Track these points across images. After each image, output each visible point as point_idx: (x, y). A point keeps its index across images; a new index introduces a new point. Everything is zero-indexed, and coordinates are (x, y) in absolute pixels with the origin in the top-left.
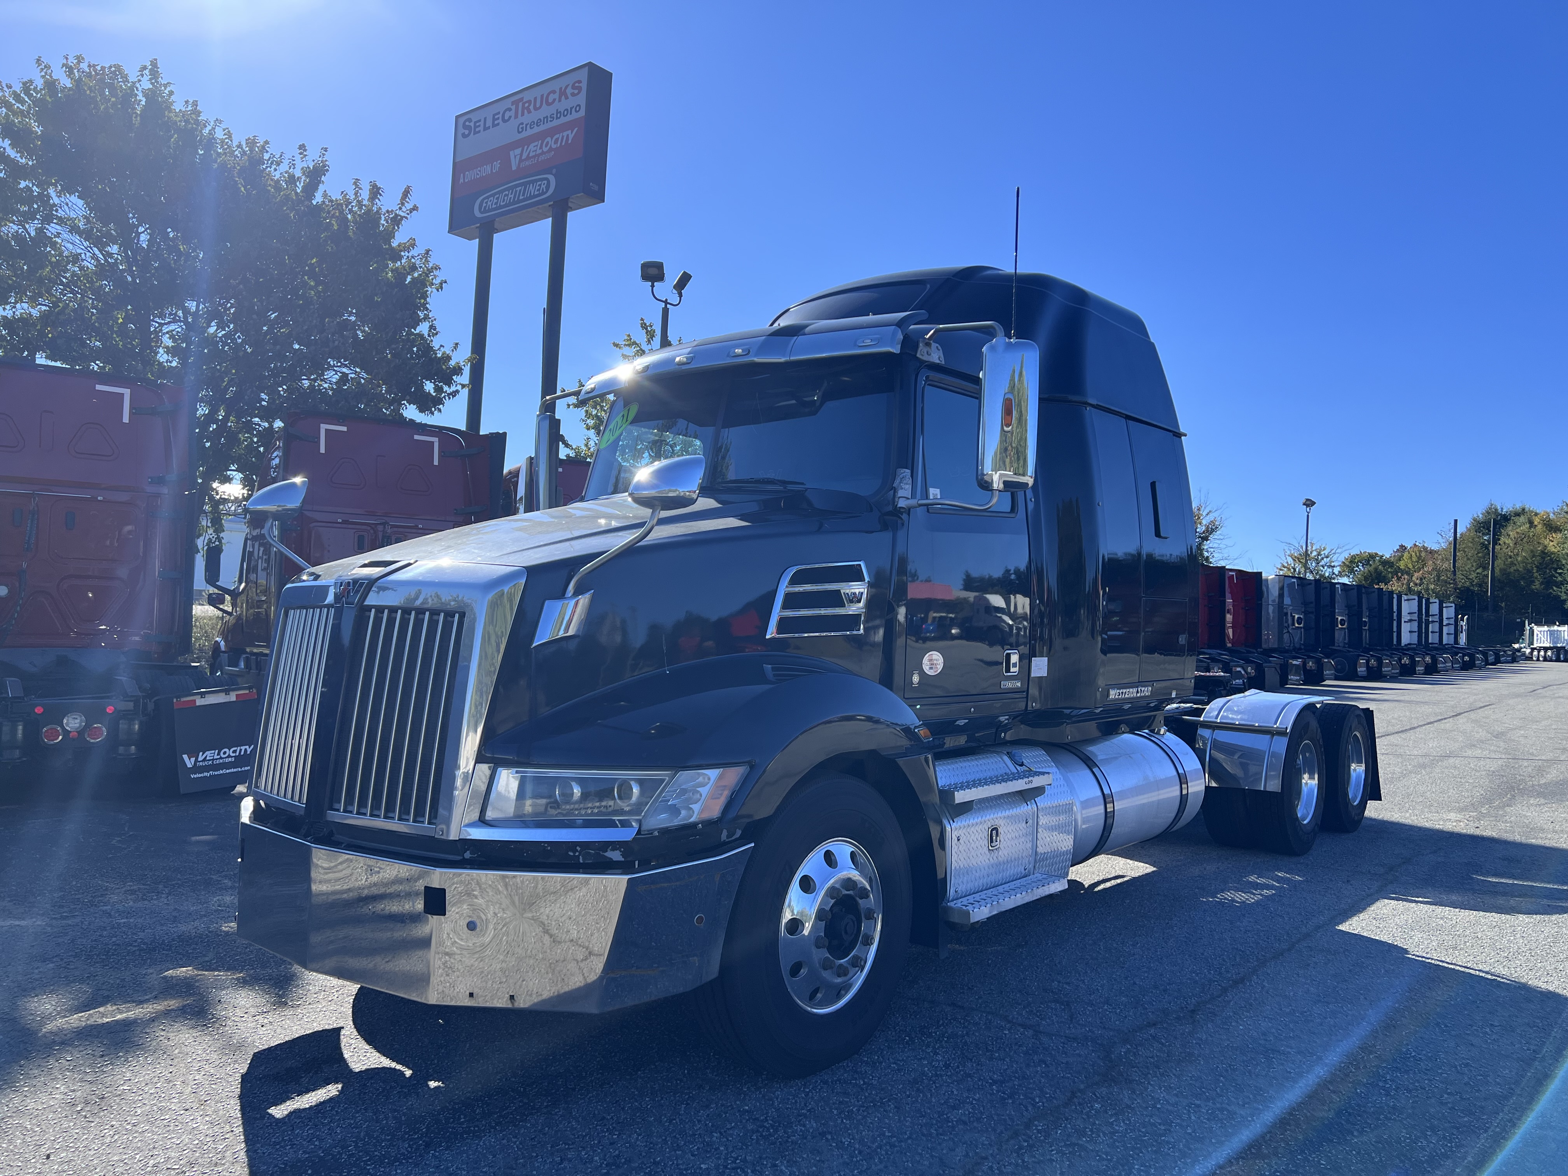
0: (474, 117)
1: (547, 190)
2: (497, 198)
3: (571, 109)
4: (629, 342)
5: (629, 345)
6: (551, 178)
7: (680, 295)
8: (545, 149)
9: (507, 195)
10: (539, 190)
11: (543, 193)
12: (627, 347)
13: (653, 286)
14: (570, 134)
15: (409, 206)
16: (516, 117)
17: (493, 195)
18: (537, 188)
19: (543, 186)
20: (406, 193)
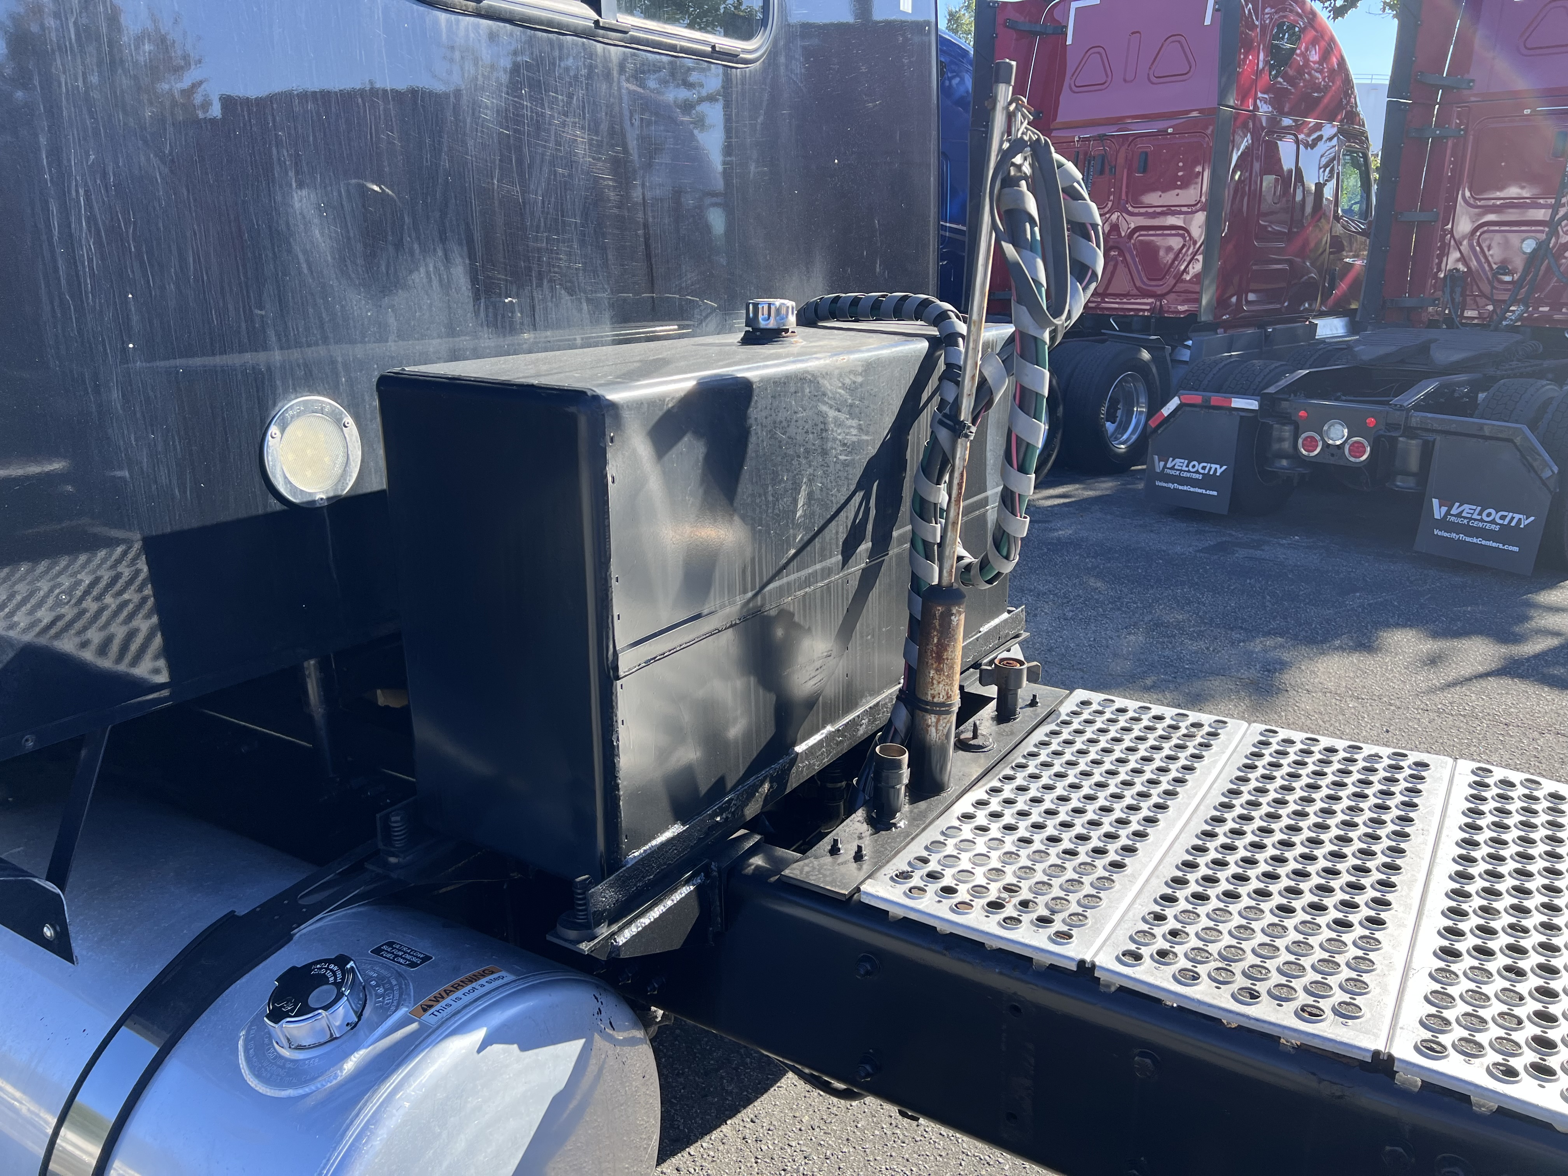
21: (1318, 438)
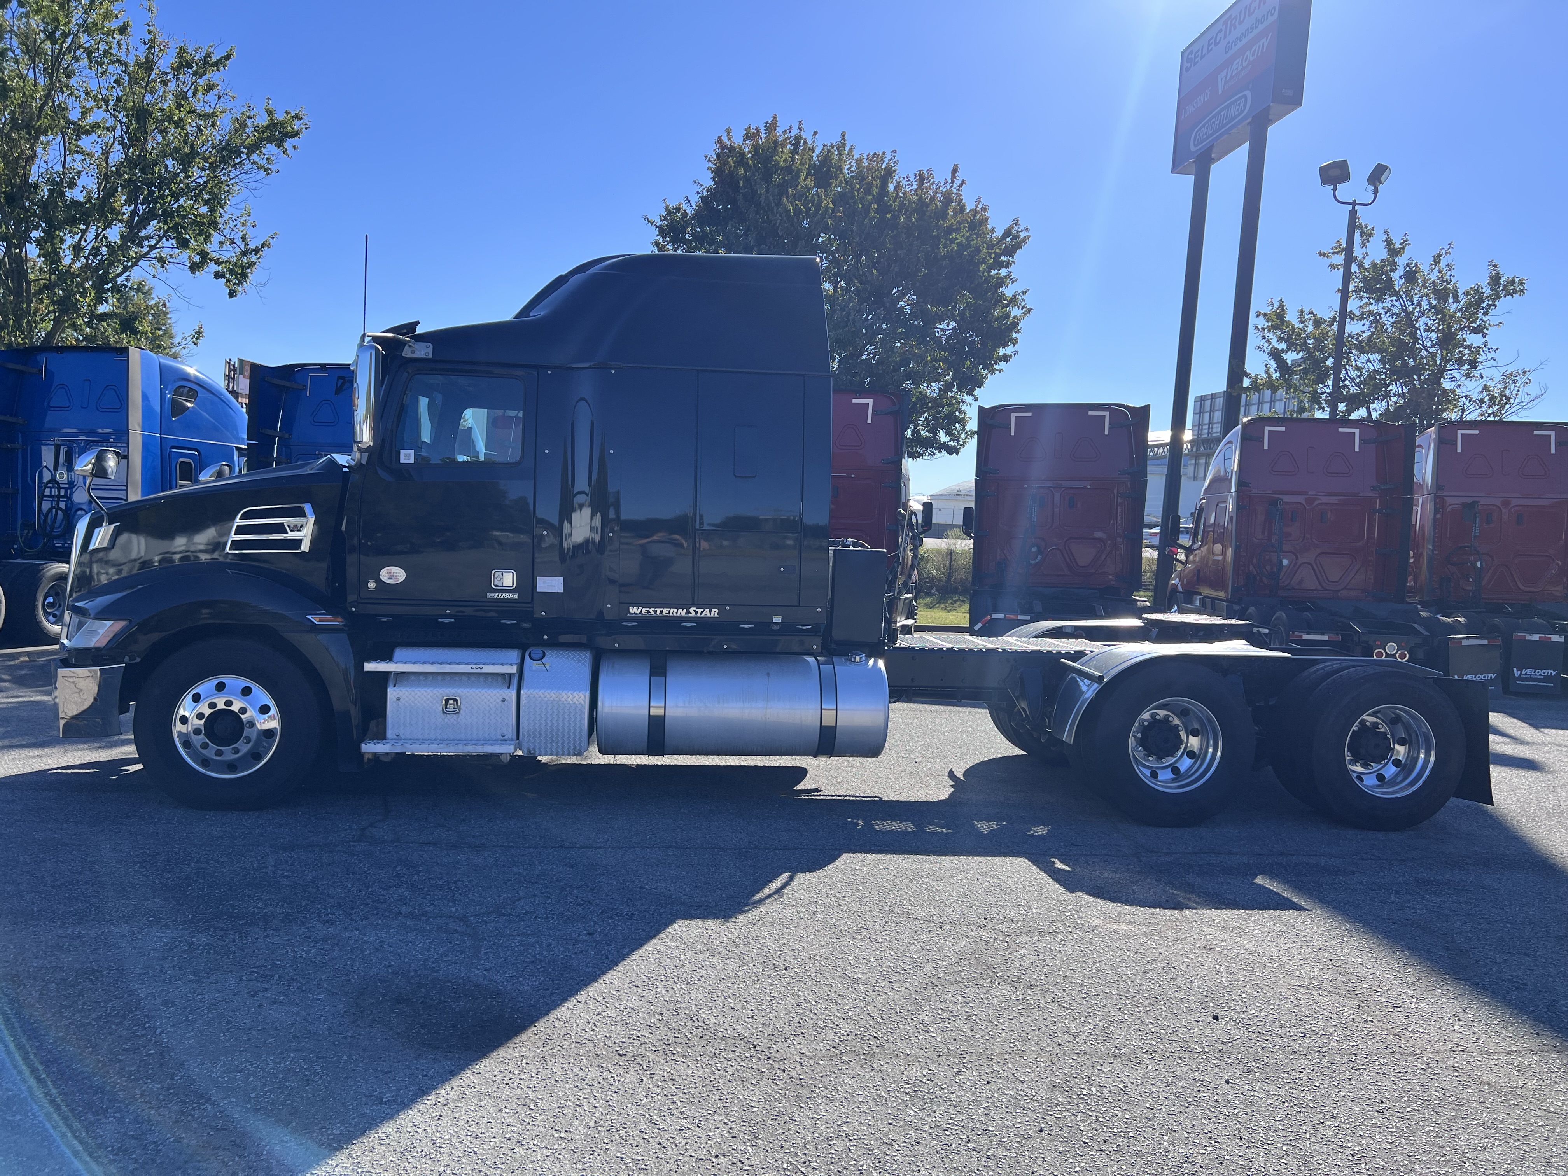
0: (1195, 48)
1: (1245, 109)
2: (1207, 128)
3: (1268, 13)
4: (1338, 249)
5: (1337, 253)
6: (1248, 93)
7: (1376, 192)
8: (1245, 64)
9: (1214, 123)
10: (1238, 110)
11: (1242, 111)
12: (1336, 255)
13: (1335, 189)
14: (1265, 42)
15: (958, 182)
16: (1225, 37)
17: (1203, 126)
18: (1237, 107)
19: (1242, 105)
20: (955, 171)
21: (1383, 651)
